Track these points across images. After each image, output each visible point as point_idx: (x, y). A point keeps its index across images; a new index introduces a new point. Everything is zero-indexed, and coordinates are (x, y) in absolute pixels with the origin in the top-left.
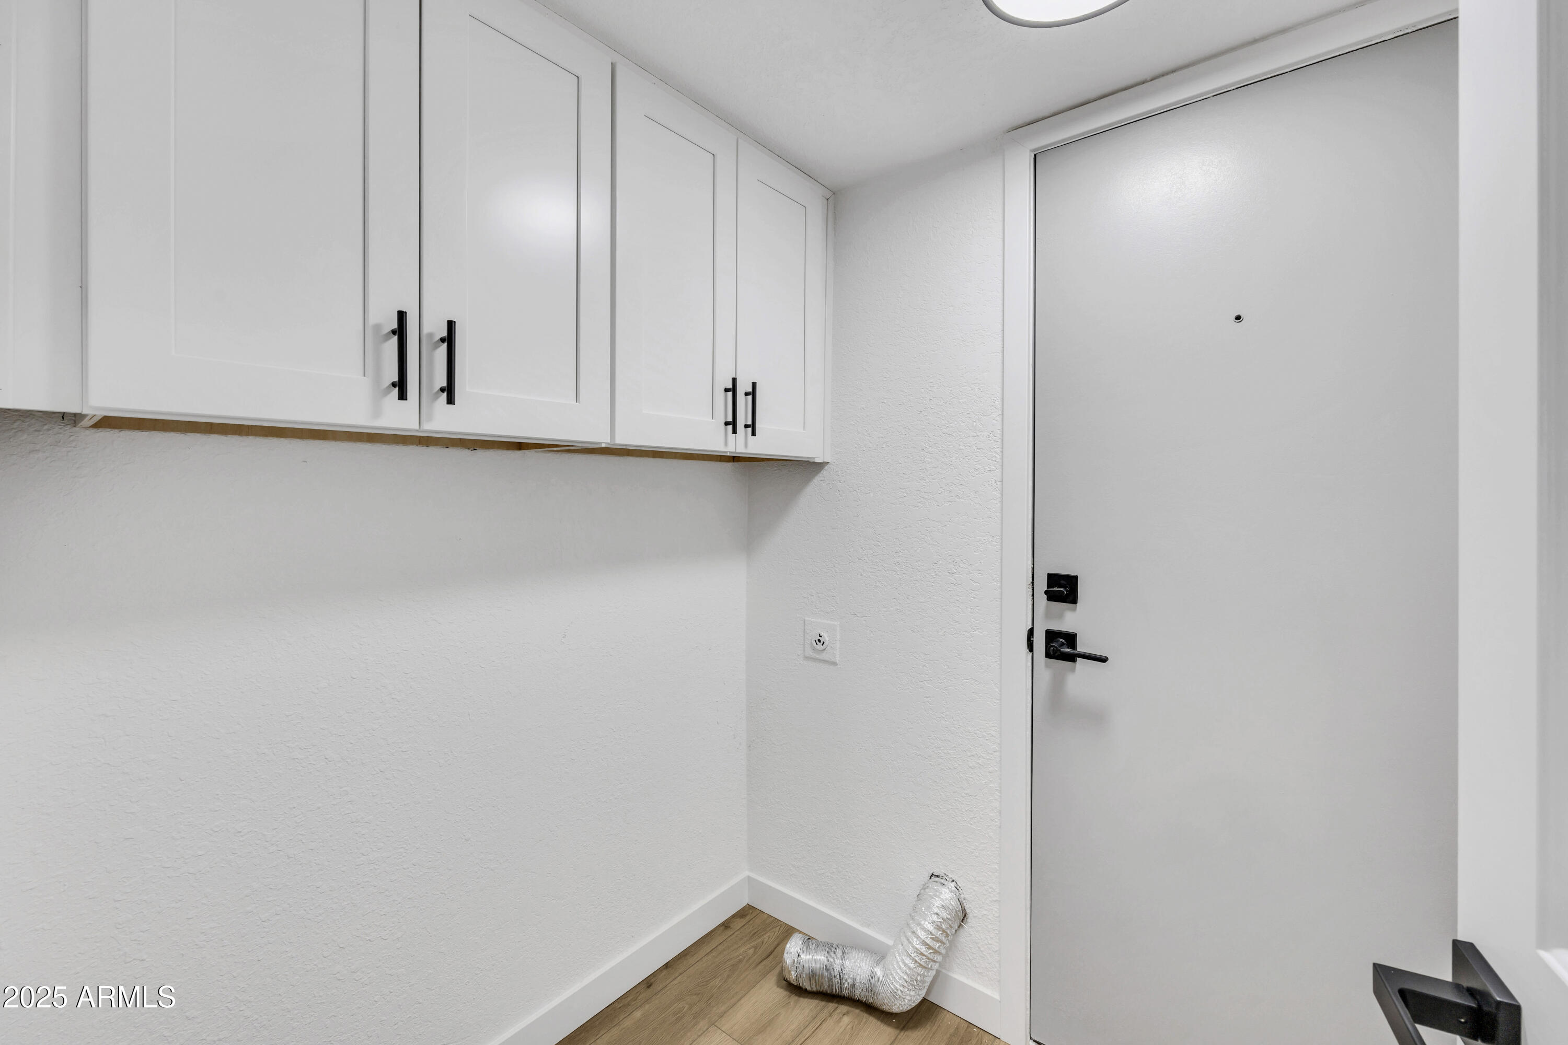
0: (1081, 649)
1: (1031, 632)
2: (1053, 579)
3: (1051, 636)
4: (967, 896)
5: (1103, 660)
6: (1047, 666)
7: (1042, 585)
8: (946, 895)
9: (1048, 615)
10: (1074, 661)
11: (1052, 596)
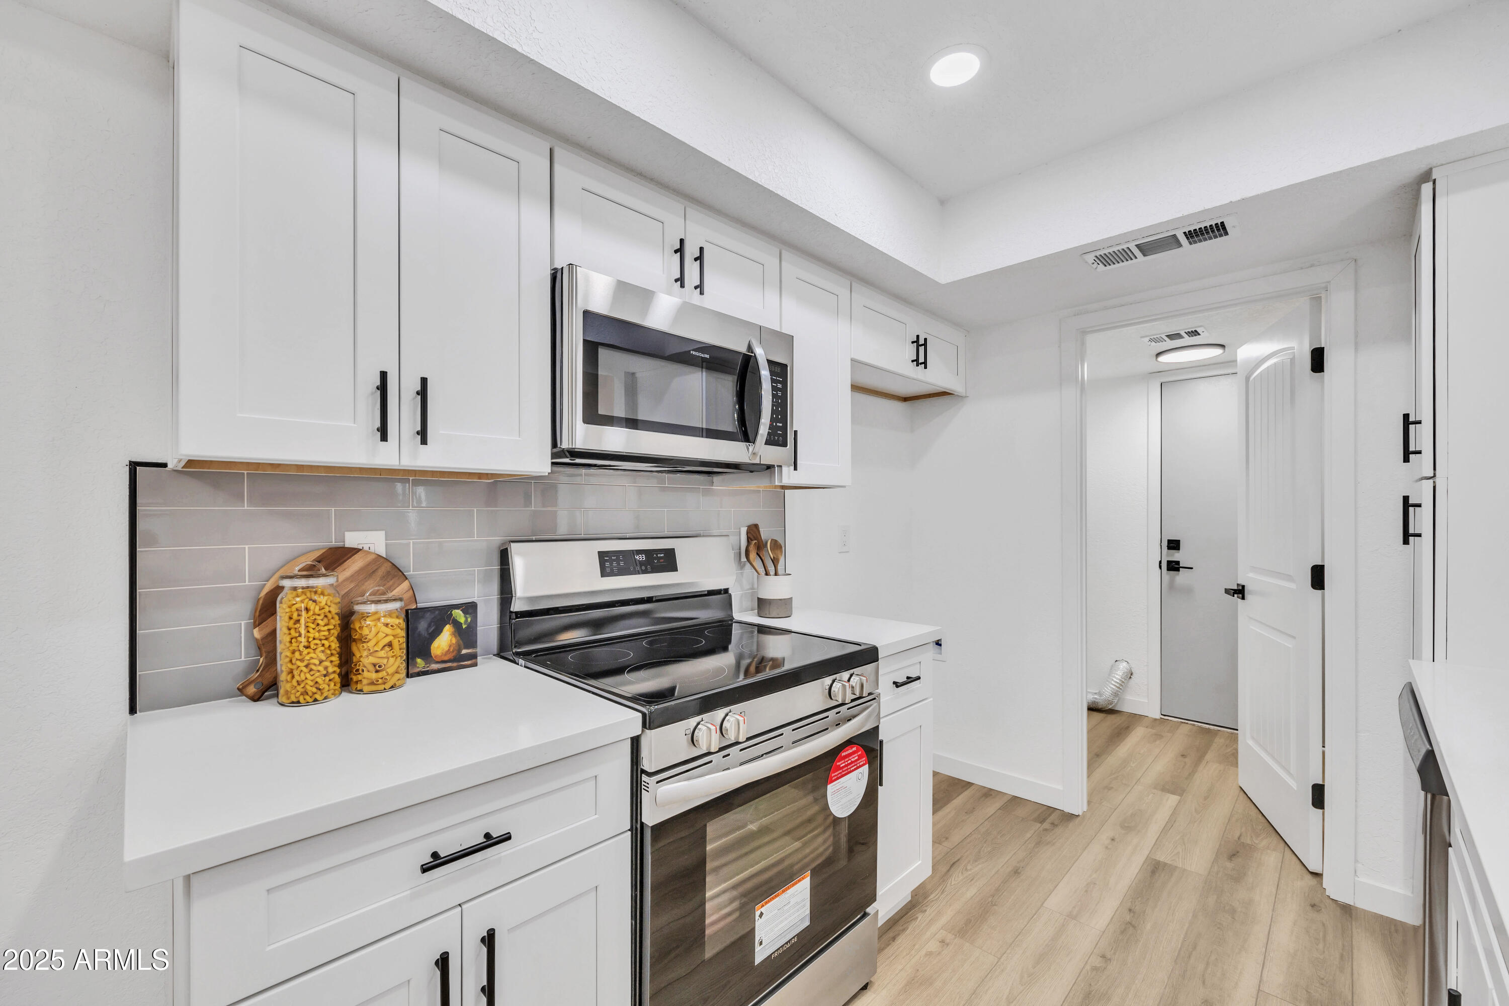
0: (1181, 566)
1: (1160, 562)
2: (1169, 541)
3: (1169, 562)
4: (1133, 666)
5: (1192, 568)
6: (1167, 573)
7: (1165, 544)
8: (1123, 666)
9: (1168, 555)
10: (1179, 571)
11: (1169, 548)
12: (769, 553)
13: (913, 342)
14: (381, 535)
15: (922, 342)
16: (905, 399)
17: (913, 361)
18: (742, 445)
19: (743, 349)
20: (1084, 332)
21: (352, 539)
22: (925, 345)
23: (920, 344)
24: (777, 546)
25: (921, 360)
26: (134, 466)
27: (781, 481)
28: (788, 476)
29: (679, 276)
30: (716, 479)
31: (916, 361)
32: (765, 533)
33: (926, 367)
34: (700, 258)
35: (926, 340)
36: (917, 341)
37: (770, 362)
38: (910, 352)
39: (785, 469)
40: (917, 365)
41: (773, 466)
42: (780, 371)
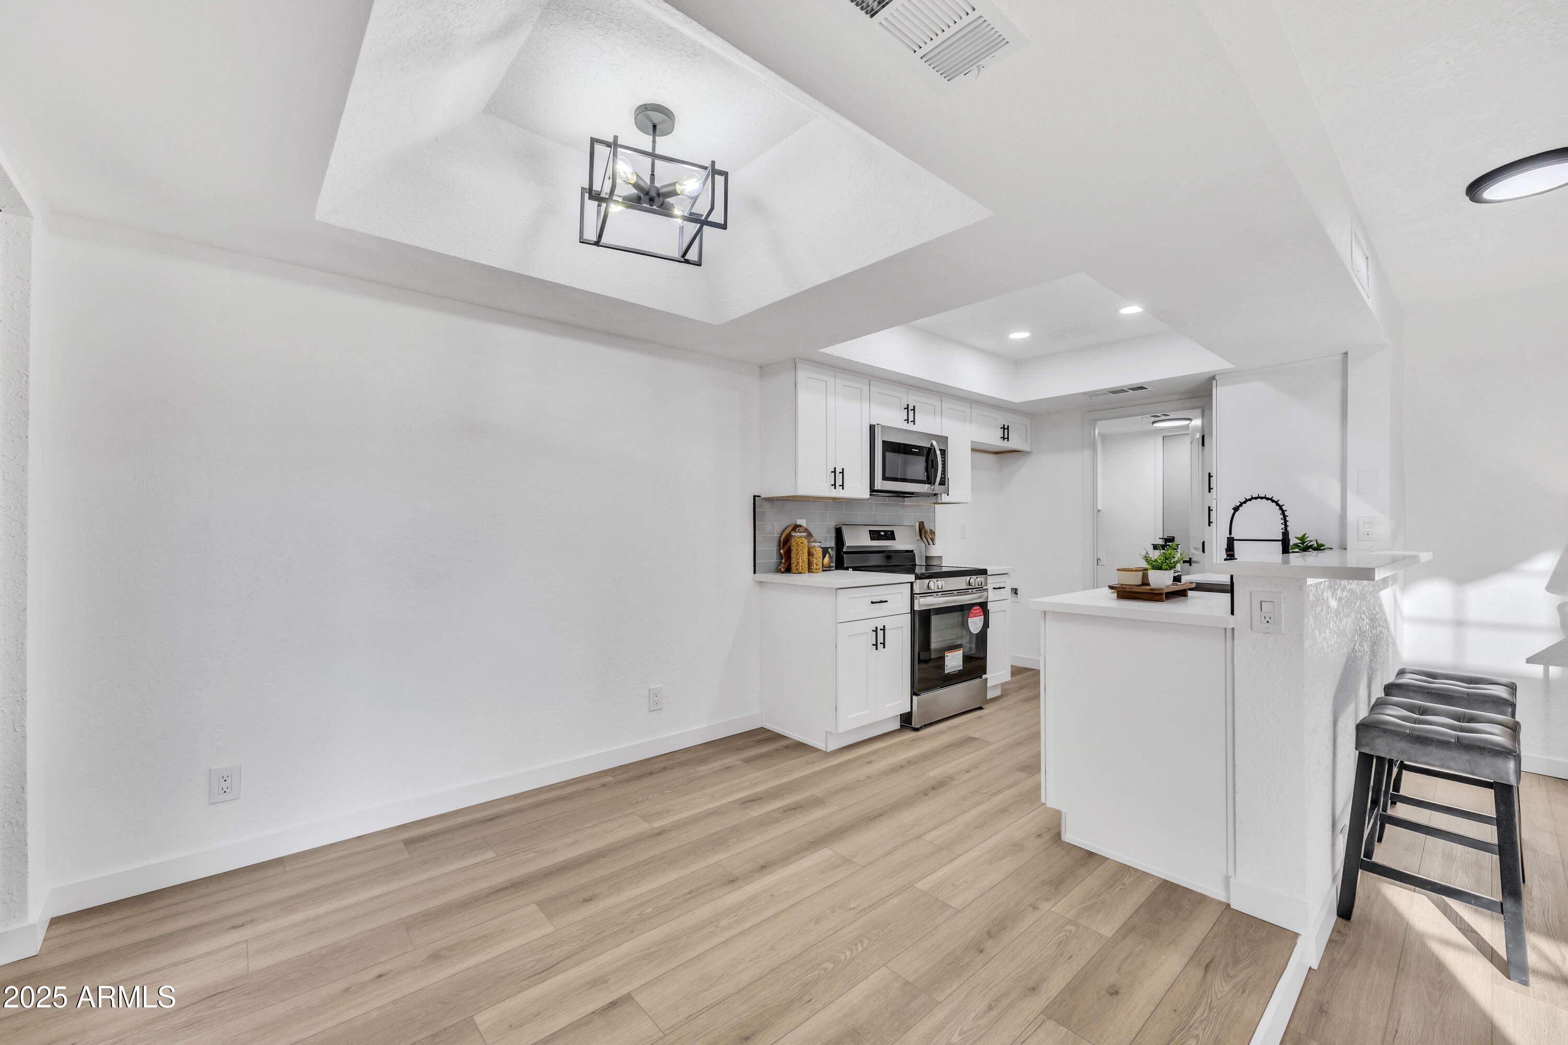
12: (929, 536)
13: (1001, 428)
14: (805, 521)
15: (1006, 427)
16: (997, 453)
17: (1001, 438)
18: (927, 486)
19: (929, 446)
20: (1096, 420)
21: (799, 522)
22: (1008, 428)
23: (1005, 428)
24: (933, 533)
25: (1006, 436)
26: (755, 497)
27: (941, 500)
28: (945, 498)
29: (907, 419)
30: (906, 499)
31: (1004, 438)
32: (927, 526)
33: (1008, 440)
34: (914, 410)
35: (1008, 426)
36: (1004, 428)
37: (940, 449)
38: (1000, 433)
39: (943, 495)
40: (1004, 440)
41: (938, 494)
42: (943, 452)
